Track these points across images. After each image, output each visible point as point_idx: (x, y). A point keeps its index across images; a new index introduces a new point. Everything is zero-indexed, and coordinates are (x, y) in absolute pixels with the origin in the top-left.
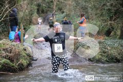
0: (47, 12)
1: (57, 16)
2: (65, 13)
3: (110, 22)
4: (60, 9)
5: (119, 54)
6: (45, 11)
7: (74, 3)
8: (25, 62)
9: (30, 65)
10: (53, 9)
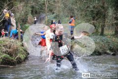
0: (39, 13)
2: (55, 14)
4: (51, 11)
5: (101, 48)
7: (62, 5)
8: (23, 56)
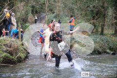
0: (40, 13)
1: (49, 16)
2: (55, 14)
3: (93, 21)
4: (51, 10)
6: (39, 11)
7: (62, 5)
8: (23, 55)
9: (27, 57)
10: (45, 9)
